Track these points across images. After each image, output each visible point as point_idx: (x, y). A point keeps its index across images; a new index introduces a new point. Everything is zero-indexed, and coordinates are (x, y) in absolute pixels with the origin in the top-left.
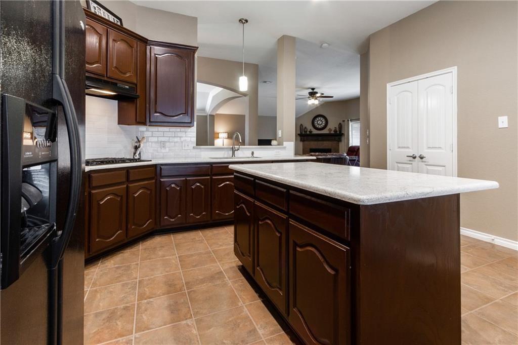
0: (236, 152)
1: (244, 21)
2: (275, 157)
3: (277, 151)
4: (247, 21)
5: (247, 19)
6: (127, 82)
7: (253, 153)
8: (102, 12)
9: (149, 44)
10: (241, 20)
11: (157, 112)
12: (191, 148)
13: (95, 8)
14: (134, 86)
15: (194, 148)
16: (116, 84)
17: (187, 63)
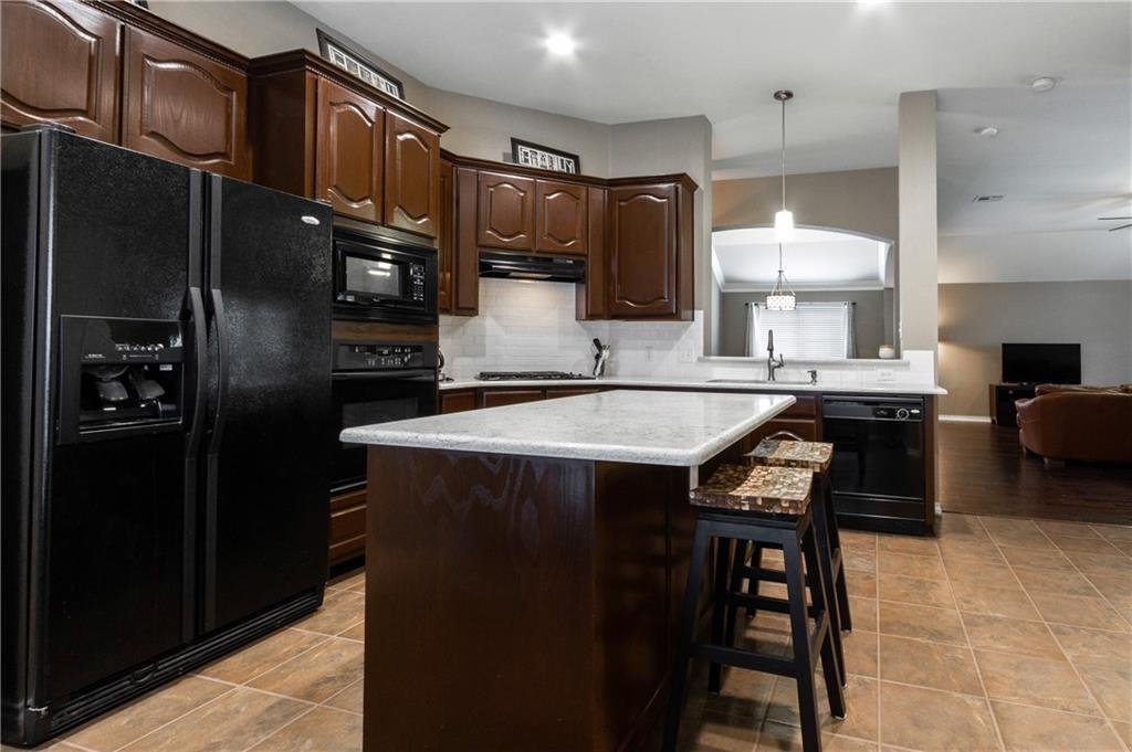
0: (776, 370)
1: (784, 96)
2: (879, 385)
3: (885, 371)
4: (789, 95)
5: (789, 89)
6: (567, 254)
7: (814, 374)
8: (539, 157)
9: (611, 185)
10: (777, 96)
11: (620, 298)
12: (695, 360)
13: (526, 154)
14: (583, 259)
15: (699, 360)
16: (551, 260)
17: (666, 206)
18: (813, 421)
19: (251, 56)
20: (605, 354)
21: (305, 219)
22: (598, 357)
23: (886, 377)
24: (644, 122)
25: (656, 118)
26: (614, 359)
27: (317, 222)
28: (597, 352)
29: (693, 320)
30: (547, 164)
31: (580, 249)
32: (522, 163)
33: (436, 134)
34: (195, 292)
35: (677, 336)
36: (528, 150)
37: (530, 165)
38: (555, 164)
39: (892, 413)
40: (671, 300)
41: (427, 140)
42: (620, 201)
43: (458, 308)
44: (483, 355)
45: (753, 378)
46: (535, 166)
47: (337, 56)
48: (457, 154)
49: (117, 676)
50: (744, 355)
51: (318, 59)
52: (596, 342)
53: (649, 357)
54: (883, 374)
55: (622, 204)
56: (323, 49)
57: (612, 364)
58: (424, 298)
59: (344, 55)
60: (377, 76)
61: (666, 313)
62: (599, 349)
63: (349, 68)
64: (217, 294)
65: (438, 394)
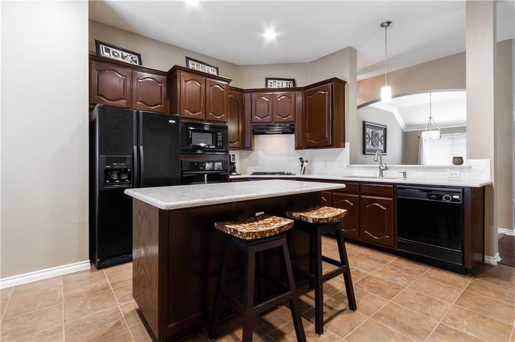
1: (386, 24)
3: (454, 172)
4: (389, 23)
5: (389, 20)
6: (286, 122)
7: (405, 174)
8: (277, 83)
9: (305, 90)
10: (382, 25)
11: (309, 139)
12: (345, 166)
13: (271, 83)
14: (293, 123)
15: (347, 166)
17: (327, 95)
18: (391, 199)
19: (167, 71)
20: (305, 164)
21: (170, 121)
22: (302, 166)
23: (454, 176)
24: (323, 57)
25: (327, 54)
26: (312, 166)
27: (174, 122)
28: (301, 163)
29: (344, 147)
30: (280, 85)
31: (292, 119)
32: (269, 87)
33: (227, 83)
34: (135, 148)
35: (338, 155)
36: (272, 81)
37: (273, 87)
38: (284, 84)
39: (440, 197)
40: (329, 138)
41: (223, 87)
42: (309, 96)
43: (245, 147)
44: (258, 165)
45: (373, 175)
46: (275, 87)
47: (192, 64)
48: (244, 89)
49: (118, 256)
50: (417, 164)
51: (185, 68)
52: (301, 159)
53: (326, 165)
54: (452, 174)
55: (310, 97)
56: (187, 64)
57: (311, 169)
58: (222, 144)
59: (195, 63)
60: (207, 67)
61: (328, 144)
62: (303, 162)
63: (197, 67)
64: (141, 148)
65: (229, 180)
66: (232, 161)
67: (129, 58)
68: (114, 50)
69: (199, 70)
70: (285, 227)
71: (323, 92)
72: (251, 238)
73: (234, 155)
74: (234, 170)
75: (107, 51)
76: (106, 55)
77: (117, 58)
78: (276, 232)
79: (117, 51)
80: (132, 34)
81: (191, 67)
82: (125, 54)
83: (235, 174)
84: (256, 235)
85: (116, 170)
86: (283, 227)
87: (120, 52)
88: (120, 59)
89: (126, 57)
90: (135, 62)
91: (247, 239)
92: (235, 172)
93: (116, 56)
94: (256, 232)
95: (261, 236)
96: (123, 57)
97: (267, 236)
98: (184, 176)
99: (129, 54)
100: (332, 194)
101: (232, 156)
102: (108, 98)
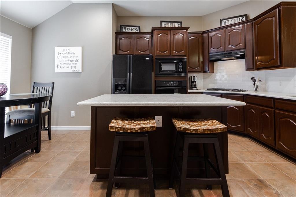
6: (237, 50)
8: (230, 21)
9: (254, 20)
16: (231, 53)
17: (274, 20)
19: (151, 31)
20: (258, 83)
21: (146, 59)
22: (254, 84)
26: (267, 85)
27: (149, 59)
28: (254, 83)
30: (233, 22)
31: (242, 47)
32: (223, 25)
33: (186, 30)
34: (128, 74)
36: (226, 21)
38: (237, 20)
40: (277, 59)
41: (182, 33)
42: (257, 25)
46: (228, 24)
47: (164, 24)
48: (203, 31)
52: (252, 78)
56: (161, 24)
57: (267, 87)
58: (182, 70)
59: (166, 23)
60: (174, 23)
61: (276, 65)
62: (254, 81)
63: (167, 25)
64: (131, 74)
65: (187, 93)
66: (193, 81)
67: (134, 29)
68: (128, 27)
69: (168, 27)
70: (146, 128)
71: (270, 19)
72: (114, 131)
73: (194, 77)
74: (195, 86)
75: (125, 28)
76: (124, 30)
77: (128, 31)
78: (137, 130)
79: (129, 27)
80: (139, 17)
81: (163, 26)
82: (132, 28)
83: (195, 89)
84: (118, 129)
85: (120, 85)
86: (144, 128)
87: (130, 28)
88: (130, 31)
89: (133, 29)
90: (137, 30)
91: (111, 130)
92: (196, 88)
93: (128, 30)
94: (118, 127)
95: (123, 131)
96: (131, 30)
97: (128, 132)
98: (157, 89)
99: (134, 28)
100: (274, 111)
101: (193, 77)
102: (124, 51)
